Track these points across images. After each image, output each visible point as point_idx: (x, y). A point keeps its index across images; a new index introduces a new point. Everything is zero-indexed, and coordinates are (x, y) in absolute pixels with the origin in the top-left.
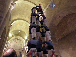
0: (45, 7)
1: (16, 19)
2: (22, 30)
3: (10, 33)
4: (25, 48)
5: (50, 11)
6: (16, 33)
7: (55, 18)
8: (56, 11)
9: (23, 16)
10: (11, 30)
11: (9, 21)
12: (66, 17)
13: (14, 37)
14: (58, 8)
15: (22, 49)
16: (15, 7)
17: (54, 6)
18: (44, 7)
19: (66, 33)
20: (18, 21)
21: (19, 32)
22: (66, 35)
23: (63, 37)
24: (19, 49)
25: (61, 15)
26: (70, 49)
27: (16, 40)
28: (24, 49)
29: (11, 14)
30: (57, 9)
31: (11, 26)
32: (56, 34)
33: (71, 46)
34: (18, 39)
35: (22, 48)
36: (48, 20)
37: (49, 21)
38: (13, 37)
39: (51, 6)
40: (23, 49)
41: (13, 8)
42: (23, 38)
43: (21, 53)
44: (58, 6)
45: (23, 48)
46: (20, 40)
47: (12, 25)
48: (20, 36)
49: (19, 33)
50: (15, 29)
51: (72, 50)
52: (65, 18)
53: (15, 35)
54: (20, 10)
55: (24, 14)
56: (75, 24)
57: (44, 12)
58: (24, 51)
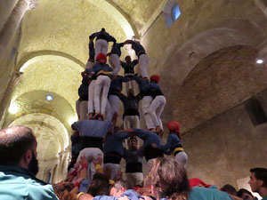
0: (146, 18)
1: (40, 49)
2: (57, 92)
3: (12, 101)
4: (65, 157)
5: (164, 31)
6: (37, 103)
7: (176, 58)
8: (181, 34)
9: (66, 40)
10: (17, 88)
11: (12, 57)
12: (215, 56)
13: (29, 117)
14: (191, 23)
15: (56, 158)
16: (36, 5)
17: (178, 15)
18: (144, 17)
19: (210, 112)
20: (46, 57)
21: (49, 98)
22: (210, 117)
23: (199, 122)
24: (45, 161)
25: (198, 49)
26: (218, 163)
27: (37, 128)
28: (64, 160)
29: (20, 28)
30: (186, 25)
31: (18, 74)
32: (176, 112)
33: (222, 155)
34: (42, 124)
35: (58, 156)
36: (154, 63)
37: (156, 66)
38: (23, 115)
39: (165, 14)
40: (59, 161)
41: (28, 8)
42: (62, 121)
43: (51, 172)
44: (191, 15)
45: (61, 157)
46: (49, 127)
47: (21, 70)
48: (50, 112)
49: (46, 102)
50: (34, 88)
51: (225, 167)
52: (211, 60)
53: (33, 108)
54: (55, 18)
55: (68, 36)
56: (241, 82)
57: (142, 32)
58: (63, 166)
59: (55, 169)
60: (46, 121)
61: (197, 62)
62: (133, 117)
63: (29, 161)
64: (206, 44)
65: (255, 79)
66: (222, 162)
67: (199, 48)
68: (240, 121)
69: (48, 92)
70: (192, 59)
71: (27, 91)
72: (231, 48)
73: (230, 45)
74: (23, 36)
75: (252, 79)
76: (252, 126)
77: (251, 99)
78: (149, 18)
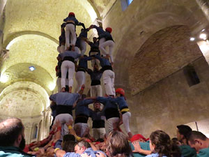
0: (106, 3)
1: (21, 30)
2: (38, 64)
3: (2, 73)
4: (48, 114)
6: (22, 73)
7: (130, 36)
8: (133, 17)
9: (43, 22)
10: (5, 62)
12: (161, 33)
13: (17, 85)
15: (40, 116)
19: (157, 77)
20: (27, 36)
21: (32, 69)
22: (157, 80)
23: (149, 85)
24: (32, 118)
26: (163, 115)
27: (24, 93)
28: (47, 117)
29: (4, 14)
30: (138, 9)
31: (6, 52)
32: (131, 77)
33: (166, 109)
34: (28, 89)
35: (42, 113)
38: (12, 83)
40: (43, 117)
42: (43, 86)
43: (38, 126)
45: (44, 114)
46: (34, 91)
47: (7, 48)
48: (33, 80)
49: (30, 72)
50: (18, 62)
51: (168, 117)
52: (157, 37)
53: (20, 77)
54: (32, 4)
55: (44, 19)
56: (180, 53)
57: (103, 14)
58: (46, 121)
59: (40, 124)
60: (31, 87)
61: (146, 39)
62: (97, 86)
63: (19, 142)
64: (153, 24)
65: (191, 50)
66: (165, 114)
67: (147, 27)
68: (179, 83)
69: (30, 64)
70: (143, 36)
71: (14, 64)
72: (172, 27)
73: (172, 25)
74: (7, 20)
75: (189, 51)
76: (188, 86)
77: (188, 66)
78: (108, 2)
